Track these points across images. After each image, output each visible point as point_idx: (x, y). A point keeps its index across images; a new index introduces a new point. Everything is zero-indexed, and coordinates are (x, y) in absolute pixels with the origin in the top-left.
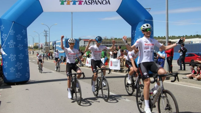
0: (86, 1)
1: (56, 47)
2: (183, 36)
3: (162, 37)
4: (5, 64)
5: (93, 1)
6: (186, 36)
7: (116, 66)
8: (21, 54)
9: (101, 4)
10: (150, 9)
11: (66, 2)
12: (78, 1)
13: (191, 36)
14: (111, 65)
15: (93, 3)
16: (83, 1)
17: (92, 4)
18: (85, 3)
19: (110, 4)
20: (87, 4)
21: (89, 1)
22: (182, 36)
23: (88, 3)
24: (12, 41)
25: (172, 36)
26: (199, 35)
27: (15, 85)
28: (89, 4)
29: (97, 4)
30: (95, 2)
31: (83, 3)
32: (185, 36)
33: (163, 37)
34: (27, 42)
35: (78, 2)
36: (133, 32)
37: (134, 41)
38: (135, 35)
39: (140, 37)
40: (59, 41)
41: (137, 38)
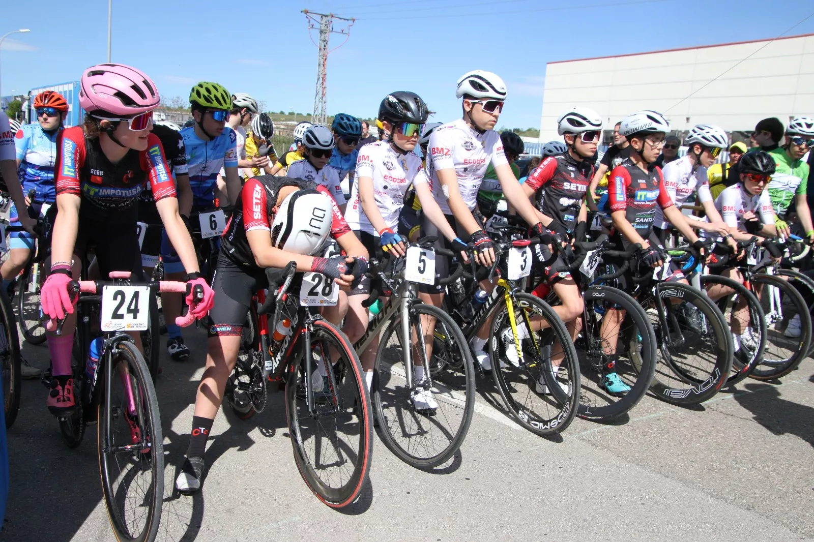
10: (354, 20)
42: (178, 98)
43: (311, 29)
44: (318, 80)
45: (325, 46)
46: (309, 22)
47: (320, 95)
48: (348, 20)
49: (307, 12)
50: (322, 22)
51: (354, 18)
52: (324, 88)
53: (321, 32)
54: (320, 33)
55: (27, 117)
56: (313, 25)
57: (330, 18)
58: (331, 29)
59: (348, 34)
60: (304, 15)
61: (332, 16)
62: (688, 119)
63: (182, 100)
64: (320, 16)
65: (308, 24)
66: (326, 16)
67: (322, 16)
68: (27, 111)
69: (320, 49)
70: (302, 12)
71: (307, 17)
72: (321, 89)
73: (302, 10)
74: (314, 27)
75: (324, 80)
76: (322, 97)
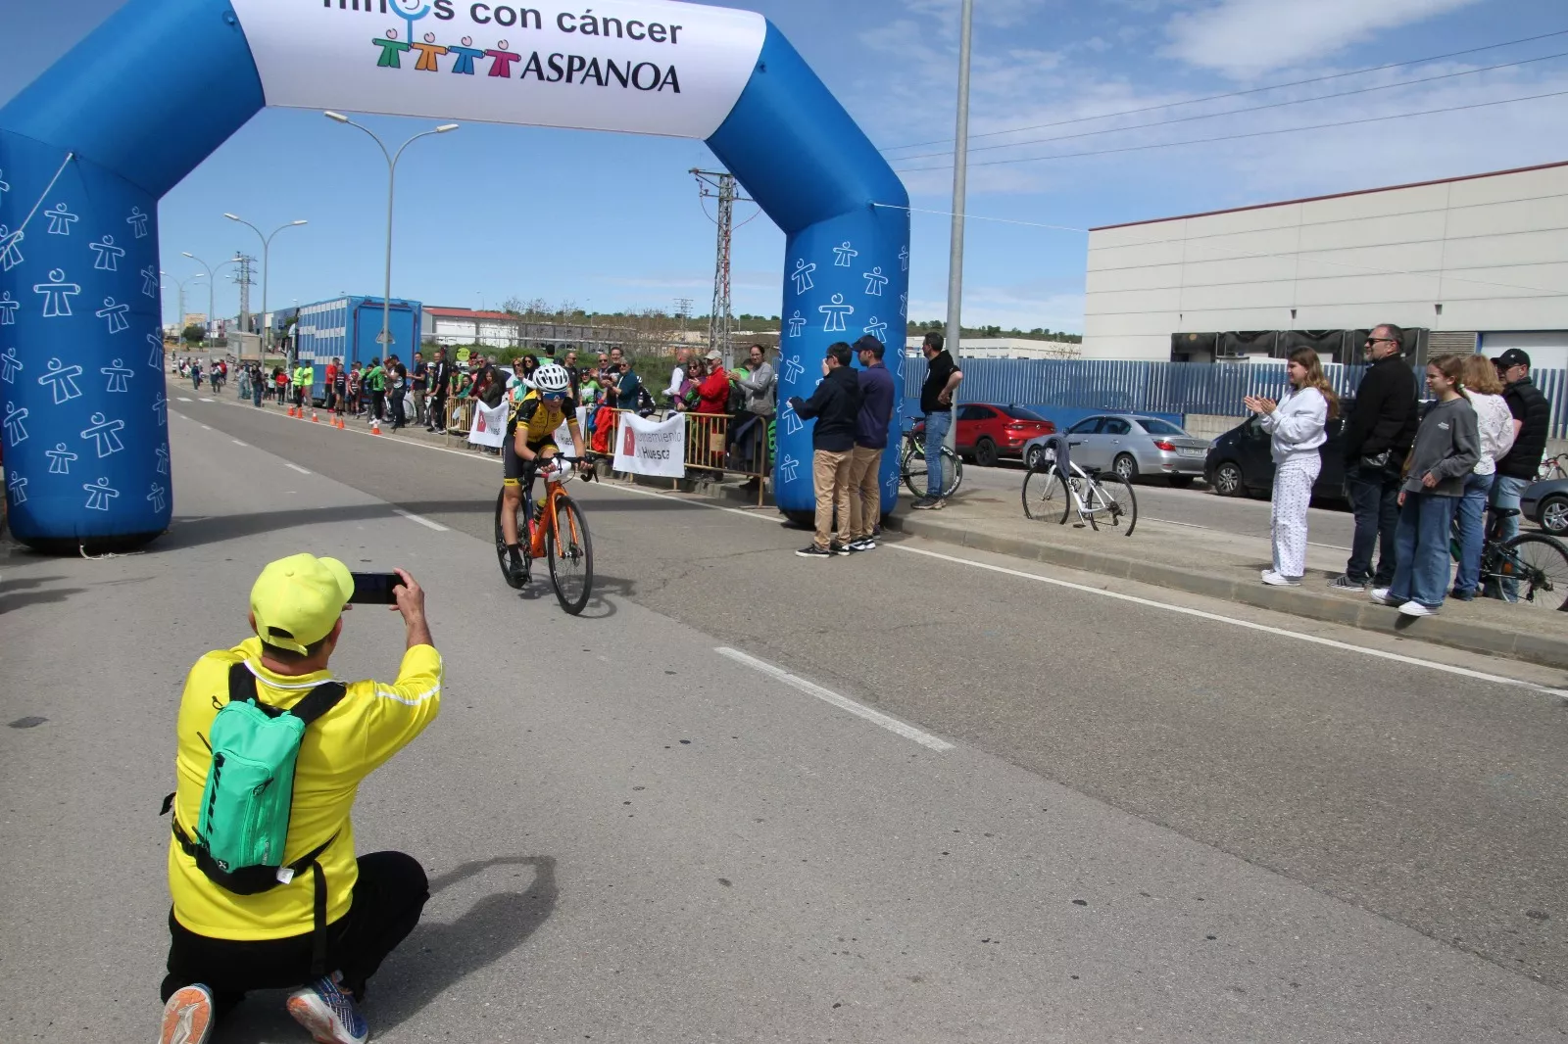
0: (535, 57)
1: (297, 336)
4: (14, 419)
5: (577, 64)
7: (658, 455)
8: (117, 365)
9: (624, 83)
11: (415, 54)
12: (489, 53)
14: (629, 451)
15: (577, 76)
16: (517, 58)
17: (569, 79)
18: (533, 66)
19: (677, 90)
20: (541, 77)
21: (557, 60)
23: (547, 70)
24: (58, 276)
27: (78, 555)
28: (554, 75)
29: (600, 82)
30: (592, 72)
31: (516, 68)
34: (157, 291)
35: (490, 60)
36: (801, 268)
37: (802, 322)
38: (808, 284)
39: (837, 300)
40: (314, 308)
41: (821, 307)
43: (704, 196)
44: (718, 271)
45: (727, 221)
46: (701, 186)
47: (722, 294)
49: (696, 172)
50: (722, 185)
52: (726, 286)
53: (721, 200)
55: (293, 345)
56: (707, 191)
57: (733, 179)
58: (735, 196)
60: (693, 175)
62: (1294, 312)
64: (719, 177)
65: (700, 190)
66: (727, 176)
67: (723, 176)
68: (294, 336)
69: (720, 226)
70: (690, 172)
71: (697, 180)
72: (723, 285)
73: (691, 169)
74: (709, 193)
75: (726, 271)
76: (725, 297)
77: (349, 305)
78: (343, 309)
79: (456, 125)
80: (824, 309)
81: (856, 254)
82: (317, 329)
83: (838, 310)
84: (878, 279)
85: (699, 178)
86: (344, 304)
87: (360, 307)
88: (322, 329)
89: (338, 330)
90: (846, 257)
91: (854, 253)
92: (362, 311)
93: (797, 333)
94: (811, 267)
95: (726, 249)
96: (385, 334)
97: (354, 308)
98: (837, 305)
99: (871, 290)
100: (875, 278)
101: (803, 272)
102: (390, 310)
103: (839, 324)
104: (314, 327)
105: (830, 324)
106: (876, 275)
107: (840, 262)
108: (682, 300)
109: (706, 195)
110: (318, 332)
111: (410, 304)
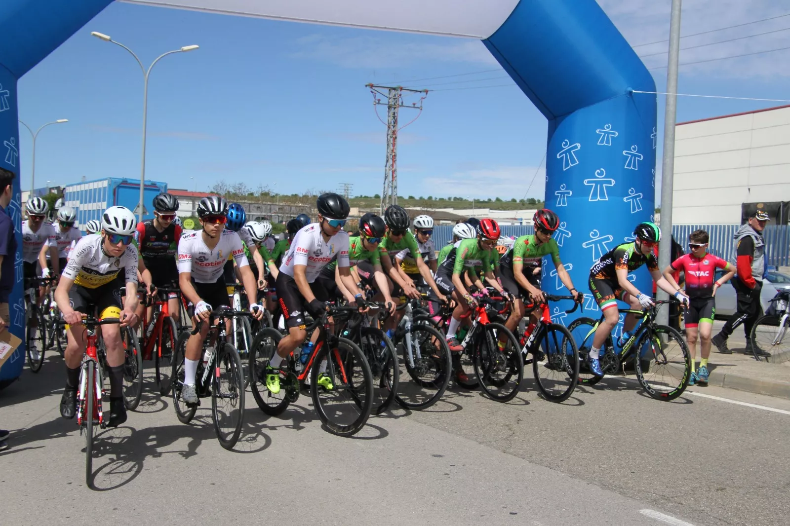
2: (490, 200)
3: (421, 198)
6: (498, 200)
10: (427, 92)
13: (514, 200)
22: (486, 200)
25: (455, 199)
26: (536, 199)
32: (494, 200)
33: (426, 198)
36: (566, 148)
37: (568, 193)
38: (573, 161)
39: (600, 174)
40: (79, 186)
41: (586, 180)
42: (241, 184)
43: (377, 105)
44: (387, 161)
45: (394, 123)
46: (375, 98)
47: (390, 178)
48: (421, 92)
49: (372, 86)
50: (390, 96)
51: (428, 89)
52: (393, 172)
53: (389, 107)
54: (389, 109)
56: (379, 100)
57: (399, 92)
58: (400, 104)
59: (421, 108)
60: (368, 88)
61: (402, 89)
63: (245, 187)
64: (387, 90)
65: (374, 99)
66: (394, 89)
67: (391, 89)
69: (389, 127)
70: (366, 86)
71: (372, 92)
72: (391, 172)
73: (367, 84)
74: (380, 102)
75: (394, 161)
76: (392, 181)
77: (110, 185)
78: (105, 188)
79: (196, 46)
80: (588, 182)
81: (617, 134)
82: (81, 203)
83: (601, 183)
84: (635, 156)
85: (373, 91)
86: (105, 184)
87: (119, 187)
88: (86, 202)
89: (100, 204)
90: (608, 137)
91: (614, 134)
92: (121, 190)
93: (564, 203)
94: (576, 147)
95: (394, 145)
96: (141, 207)
97: (114, 187)
98: (600, 178)
99: (629, 165)
100: (632, 155)
101: (569, 151)
102: (145, 189)
103: (602, 195)
104: (78, 202)
105: (595, 195)
106: (634, 152)
107: (602, 142)
108: (345, 184)
109: (379, 103)
110: (82, 206)
111: (158, 185)
